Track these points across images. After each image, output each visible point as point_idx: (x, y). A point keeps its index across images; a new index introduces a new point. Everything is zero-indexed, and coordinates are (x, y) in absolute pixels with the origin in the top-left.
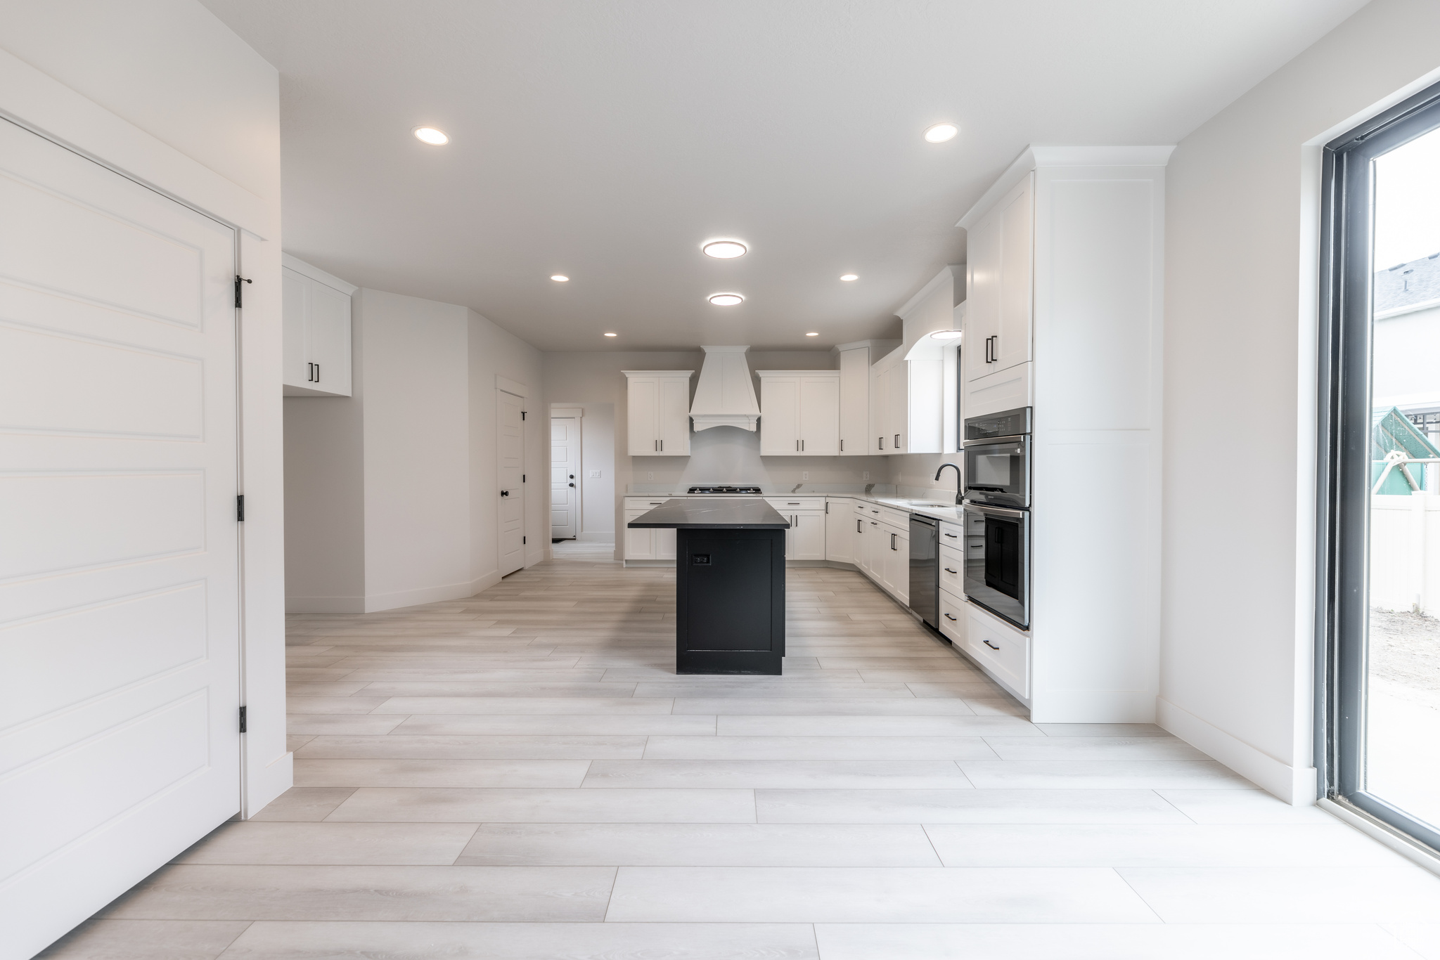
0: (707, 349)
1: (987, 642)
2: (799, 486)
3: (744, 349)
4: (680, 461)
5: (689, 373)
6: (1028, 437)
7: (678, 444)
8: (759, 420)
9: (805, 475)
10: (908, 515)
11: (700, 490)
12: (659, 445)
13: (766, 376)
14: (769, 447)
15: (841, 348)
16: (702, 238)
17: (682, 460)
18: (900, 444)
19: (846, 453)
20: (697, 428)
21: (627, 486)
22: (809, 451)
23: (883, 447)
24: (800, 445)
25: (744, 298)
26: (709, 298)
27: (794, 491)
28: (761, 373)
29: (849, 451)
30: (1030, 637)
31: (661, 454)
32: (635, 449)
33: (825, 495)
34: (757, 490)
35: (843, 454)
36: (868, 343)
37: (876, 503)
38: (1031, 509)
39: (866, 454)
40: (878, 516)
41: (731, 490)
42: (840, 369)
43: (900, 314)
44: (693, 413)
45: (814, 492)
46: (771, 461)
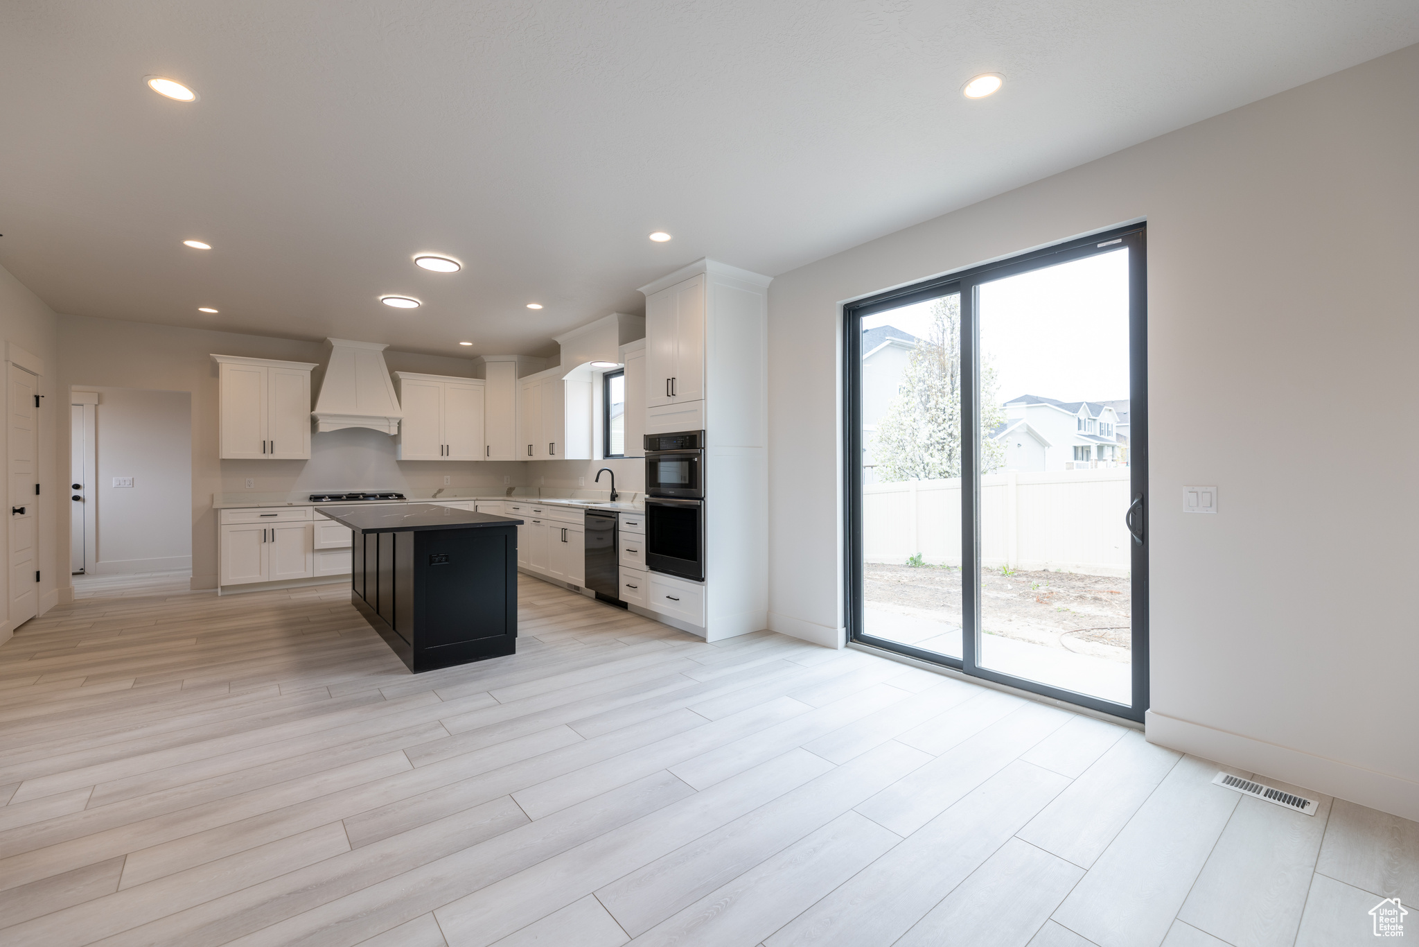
0: (335, 342)
1: (668, 597)
2: (440, 491)
3: (382, 347)
4: (295, 465)
5: (310, 367)
6: (703, 450)
7: (295, 444)
8: (399, 423)
9: (447, 480)
10: (583, 511)
11: (329, 498)
12: (268, 446)
13: (405, 378)
14: (408, 452)
15: (486, 359)
16: (415, 251)
17: (299, 464)
18: (555, 451)
19: (493, 458)
20: (323, 427)
21: (213, 495)
22: (454, 456)
23: (533, 453)
24: (445, 449)
25: (420, 303)
26: (381, 298)
27: (434, 496)
28: (402, 375)
29: (495, 456)
30: (706, 585)
31: (271, 457)
32: (231, 449)
33: (475, 498)
34: (400, 497)
35: (488, 459)
36: (515, 358)
37: (540, 503)
38: (705, 499)
39: (514, 460)
40: (542, 515)
41: (366, 497)
42: (485, 379)
43: (559, 340)
44: (318, 411)
45: (456, 496)
46: (409, 466)
